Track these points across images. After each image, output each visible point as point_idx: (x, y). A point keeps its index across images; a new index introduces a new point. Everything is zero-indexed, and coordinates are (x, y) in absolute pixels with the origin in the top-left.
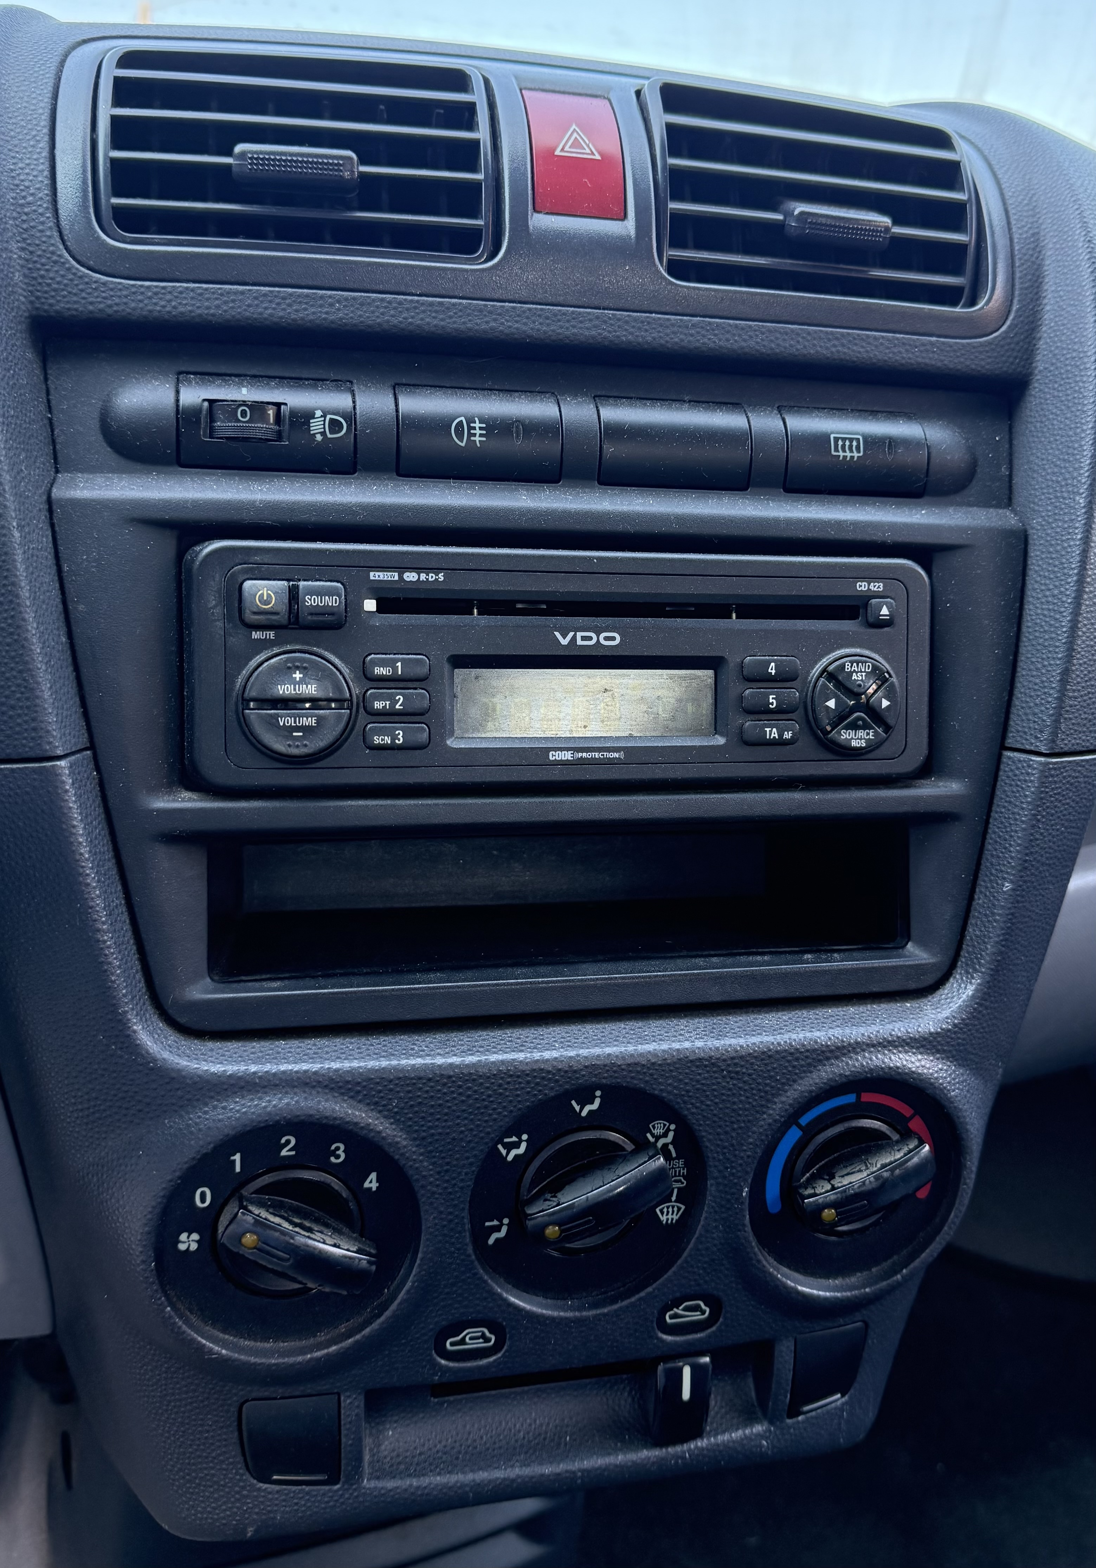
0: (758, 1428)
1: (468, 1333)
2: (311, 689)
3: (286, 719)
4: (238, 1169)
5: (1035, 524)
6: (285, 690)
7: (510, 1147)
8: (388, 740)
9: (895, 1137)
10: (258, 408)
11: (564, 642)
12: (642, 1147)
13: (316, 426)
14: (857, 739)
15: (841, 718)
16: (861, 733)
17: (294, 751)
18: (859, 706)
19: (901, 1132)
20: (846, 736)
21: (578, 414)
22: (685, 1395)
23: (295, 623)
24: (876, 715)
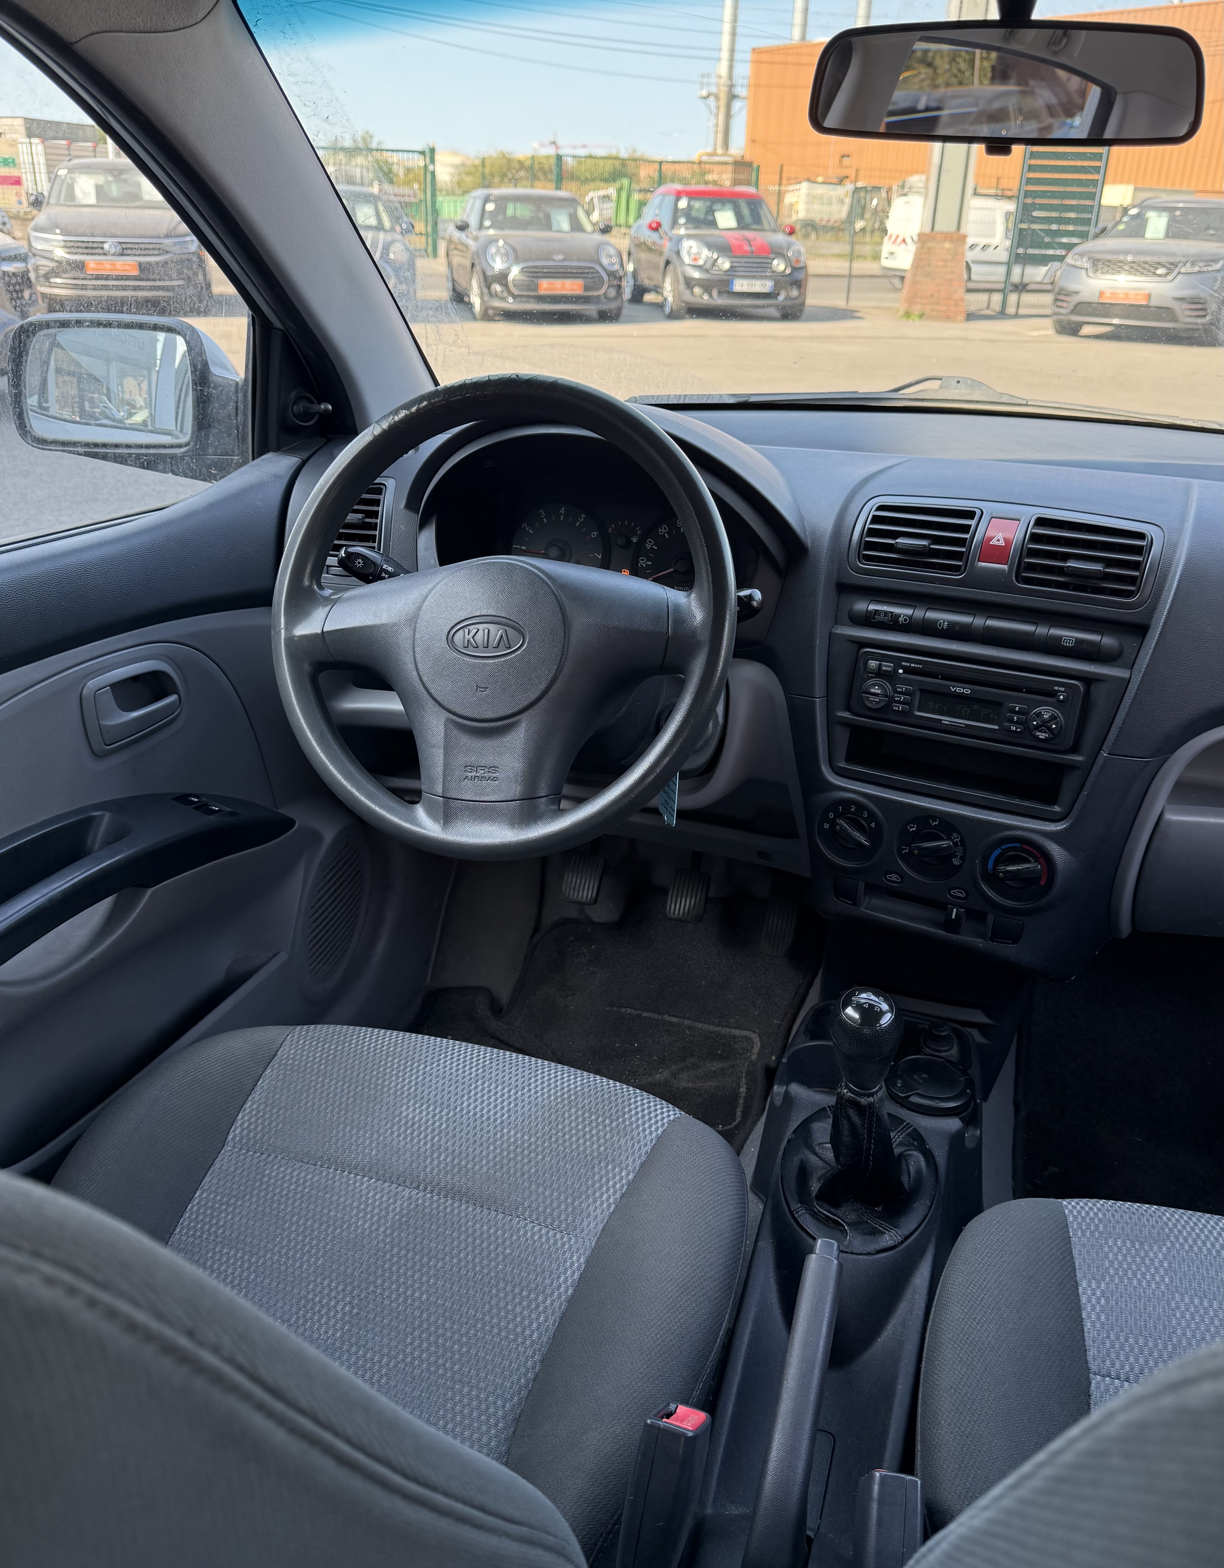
2: (879, 692)
3: (872, 698)
5: (1133, 677)
6: (873, 690)
7: (911, 827)
8: (896, 708)
10: (886, 613)
12: (949, 839)
13: (901, 619)
14: (1042, 736)
15: (1037, 728)
16: (1042, 734)
17: (871, 707)
18: (1044, 725)
19: (1032, 860)
20: (1038, 734)
21: (978, 621)
22: (953, 917)
23: (879, 673)
24: (1050, 729)
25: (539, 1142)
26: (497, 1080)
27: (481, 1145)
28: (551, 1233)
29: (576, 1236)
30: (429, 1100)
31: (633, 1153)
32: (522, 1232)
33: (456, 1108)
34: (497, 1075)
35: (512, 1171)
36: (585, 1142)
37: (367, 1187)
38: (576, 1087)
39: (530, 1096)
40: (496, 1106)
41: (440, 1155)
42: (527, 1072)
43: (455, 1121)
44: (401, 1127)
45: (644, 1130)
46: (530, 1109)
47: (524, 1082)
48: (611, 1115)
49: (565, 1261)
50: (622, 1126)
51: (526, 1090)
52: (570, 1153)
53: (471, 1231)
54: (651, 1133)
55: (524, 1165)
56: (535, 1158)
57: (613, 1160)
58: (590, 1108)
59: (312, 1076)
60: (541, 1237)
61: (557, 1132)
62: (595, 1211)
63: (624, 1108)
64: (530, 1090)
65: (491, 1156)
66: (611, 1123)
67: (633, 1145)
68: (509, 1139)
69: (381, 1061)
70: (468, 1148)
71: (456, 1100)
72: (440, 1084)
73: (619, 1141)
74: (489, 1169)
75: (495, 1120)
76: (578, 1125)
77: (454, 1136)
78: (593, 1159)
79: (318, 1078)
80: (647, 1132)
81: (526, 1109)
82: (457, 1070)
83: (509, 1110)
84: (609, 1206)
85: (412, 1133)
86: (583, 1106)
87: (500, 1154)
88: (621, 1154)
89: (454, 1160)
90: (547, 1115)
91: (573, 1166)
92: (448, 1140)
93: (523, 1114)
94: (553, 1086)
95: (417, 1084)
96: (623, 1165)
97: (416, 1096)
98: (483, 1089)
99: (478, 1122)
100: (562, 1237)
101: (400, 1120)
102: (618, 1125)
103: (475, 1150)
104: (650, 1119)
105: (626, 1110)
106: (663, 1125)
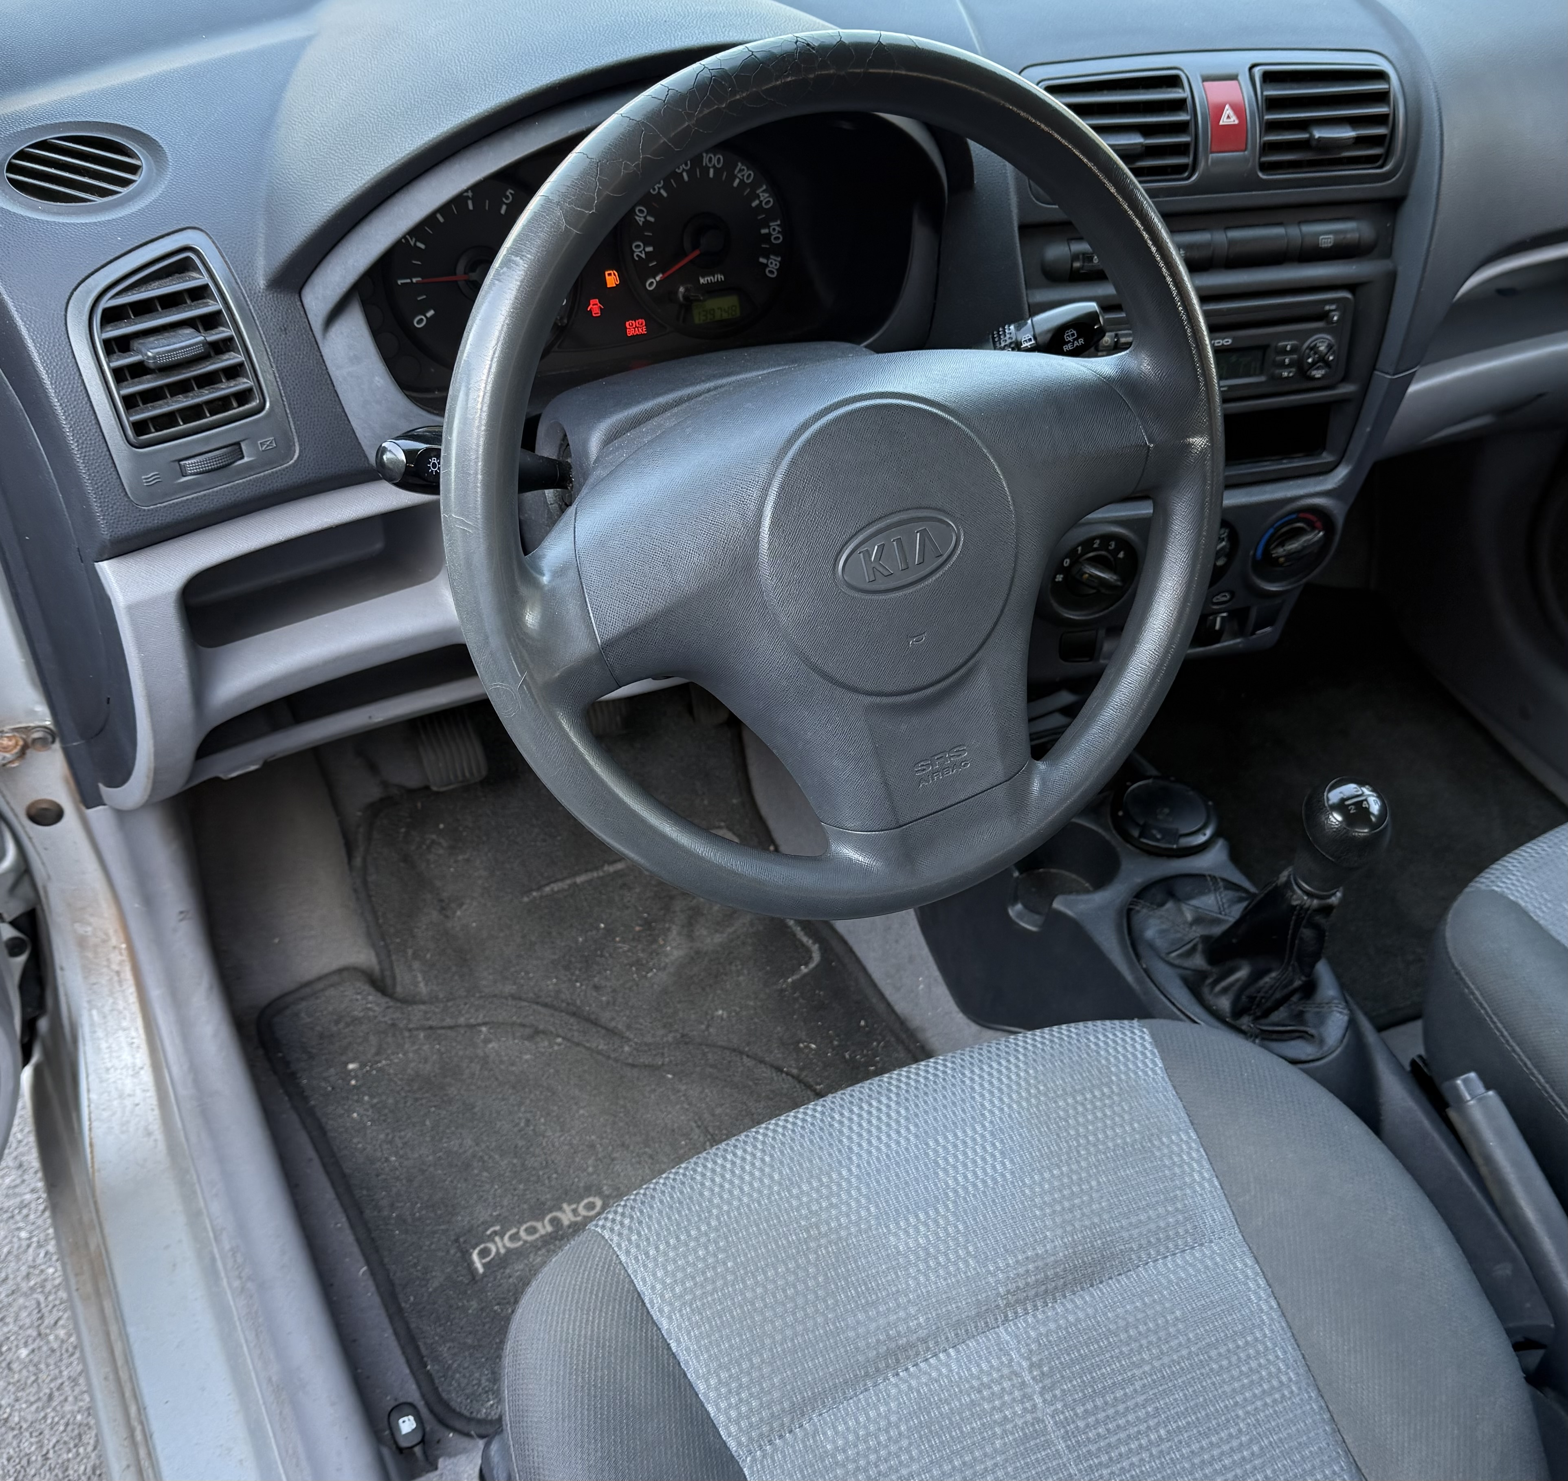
0: (1238, 640)
4: (1080, 552)
5: (1400, 269)
9: (1308, 529)
14: (1319, 373)
15: (1313, 366)
16: (1320, 371)
18: (1321, 360)
19: (1312, 529)
20: (1316, 372)
21: (1220, 237)
22: (1217, 628)
24: (1329, 363)
25: (1074, 1167)
27: (1024, 1216)
28: (1188, 1257)
29: (1213, 1240)
41: (996, 1263)
50: (1124, 1085)
57: (1160, 1130)
58: (1073, 1087)
62: (1204, 1199)
65: (1048, 1223)
66: (1110, 1088)
68: (1042, 1187)
74: (1062, 1238)
83: (1002, 1153)
84: (1211, 1183)
86: (1064, 1090)
88: (1158, 1118)
90: (1043, 1129)
91: (1134, 1168)
92: (985, 1240)
96: (1173, 1128)
100: (1203, 1253)
102: (1119, 1086)
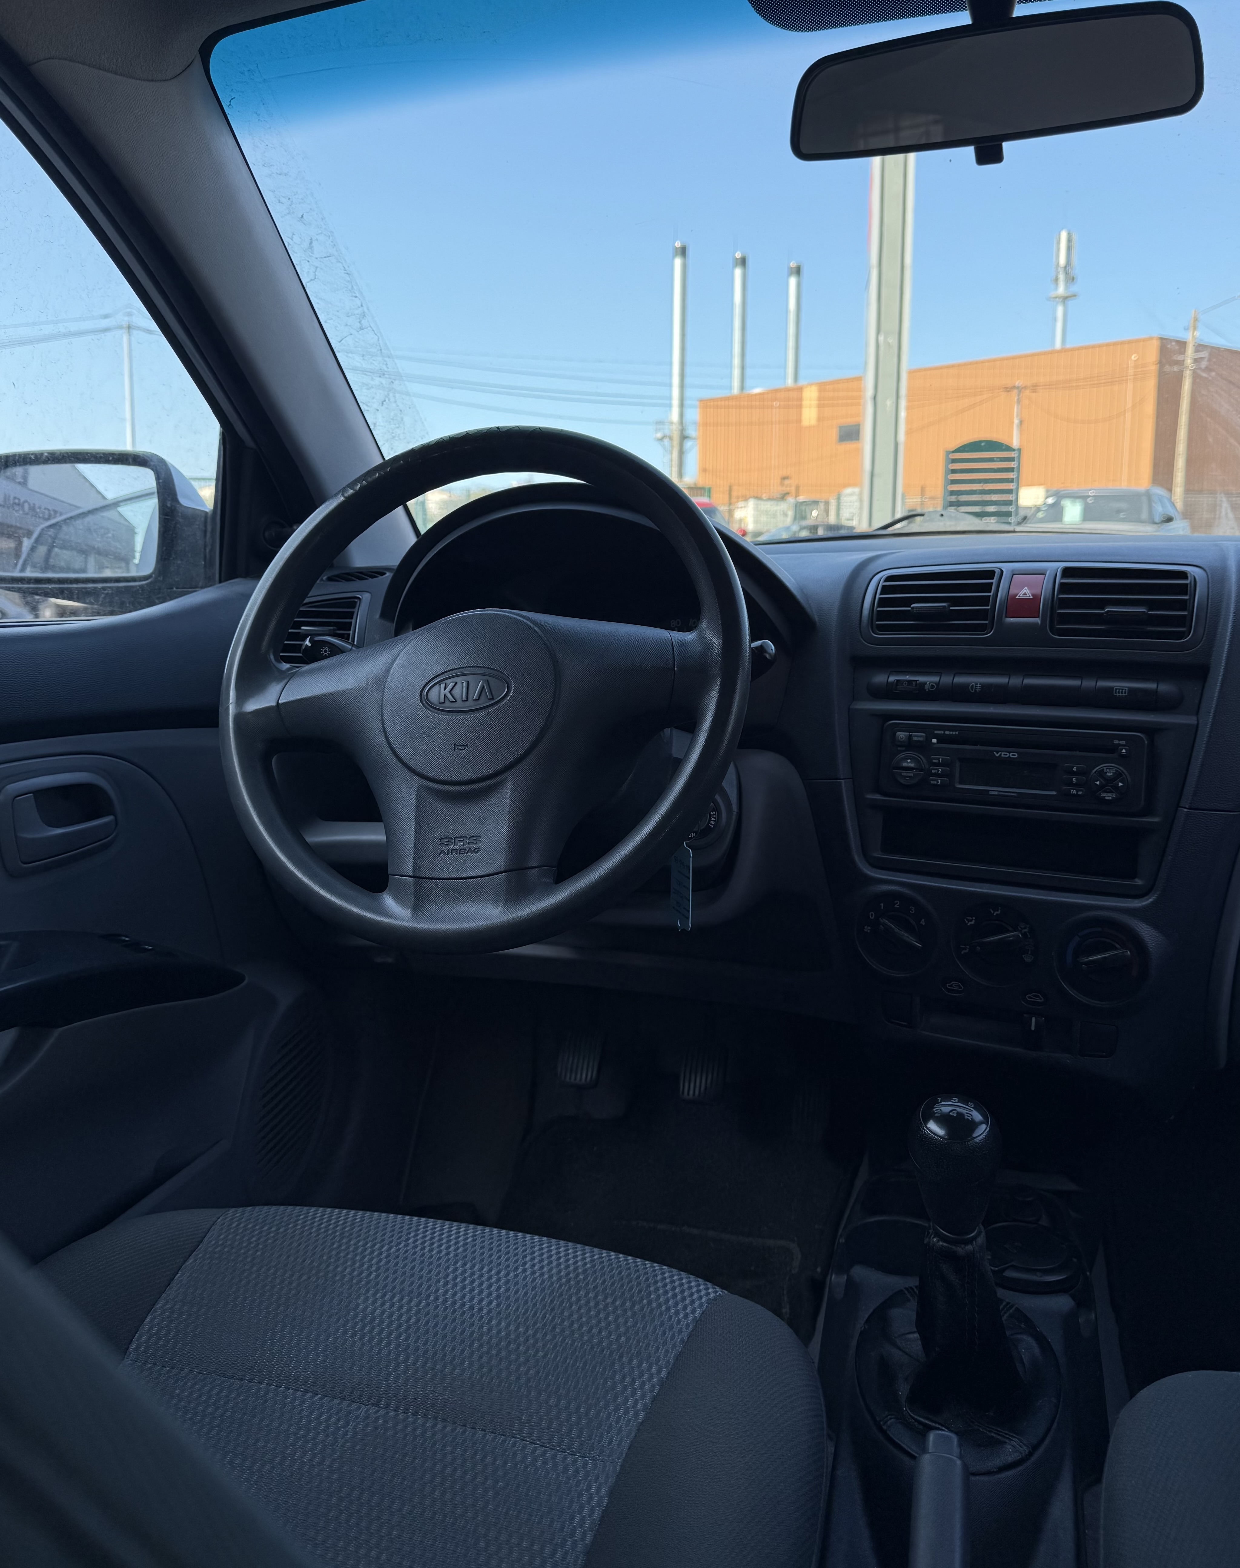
0: (1065, 1056)
1: (954, 983)
2: (912, 765)
3: (905, 773)
4: (882, 908)
5: (1200, 722)
6: (905, 765)
7: (970, 920)
8: (936, 783)
10: (910, 682)
11: (997, 755)
12: (1016, 929)
13: (926, 687)
14: (1109, 797)
15: (1102, 788)
16: (1109, 794)
17: (906, 783)
18: (1109, 784)
19: (1118, 946)
20: (1103, 795)
21: (1015, 681)
22: (1033, 1028)
23: (910, 745)
24: (1116, 788)
25: (539, 1335)
26: (483, 1260)
27: (463, 1341)
28: (559, 1456)
29: (594, 1459)
30: (394, 1288)
31: (665, 1343)
32: (519, 1458)
33: (429, 1296)
34: (483, 1254)
35: (504, 1375)
36: (600, 1332)
37: (309, 1407)
38: (585, 1264)
39: (525, 1278)
40: (481, 1292)
41: (407, 1358)
42: (520, 1250)
43: (428, 1313)
44: (356, 1323)
45: (677, 1313)
46: (526, 1294)
47: (517, 1261)
48: (632, 1296)
49: (580, 1495)
50: (647, 1310)
51: (520, 1270)
52: (581, 1348)
53: (449, 1458)
54: (686, 1316)
55: (519, 1366)
56: (534, 1356)
57: (639, 1353)
58: (605, 1289)
59: (245, 1265)
60: (545, 1463)
61: (563, 1321)
62: (617, 1422)
63: (649, 1286)
64: (525, 1271)
65: (476, 1356)
66: (633, 1306)
67: (664, 1333)
68: (499, 1332)
69: (333, 1244)
70: (445, 1346)
71: (429, 1287)
72: (408, 1268)
73: (644, 1328)
74: (473, 1373)
75: (481, 1309)
76: (589, 1310)
77: (427, 1332)
78: (611, 1353)
79: (252, 1267)
80: (681, 1315)
81: (521, 1292)
82: (431, 1250)
83: (498, 1297)
84: (636, 1414)
85: (371, 1331)
86: (595, 1287)
87: (488, 1353)
88: (648, 1345)
89: (426, 1363)
90: (548, 1300)
91: (585, 1363)
92: (418, 1338)
93: (517, 1300)
94: (555, 1263)
95: (378, 1269)
96: (653, 1359)
97: (377, 1284)
98: (465, 1271)
99: (458, 1313)
100: (575, 1461)
101: (356, 1316)
102: (642, 1309)
103: (454, 1349)
104: (684, 1299)
105: (652, 1289)
106: (701, 1305)
